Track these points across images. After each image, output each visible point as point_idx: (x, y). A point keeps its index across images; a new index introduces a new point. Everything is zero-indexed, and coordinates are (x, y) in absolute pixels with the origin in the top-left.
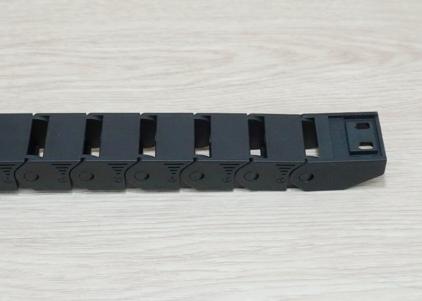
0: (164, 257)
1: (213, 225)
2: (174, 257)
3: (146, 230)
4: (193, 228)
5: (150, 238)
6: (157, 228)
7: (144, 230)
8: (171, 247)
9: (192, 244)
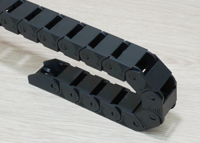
0: (57, 129)
1: (83, 120)
2: (61, 129)
3: (54, 117)
4: (74, 119)
5: (54, 120)
6: (58, 117)
7: (53, 117)
8: (61, 125)
9: (71, 126)
